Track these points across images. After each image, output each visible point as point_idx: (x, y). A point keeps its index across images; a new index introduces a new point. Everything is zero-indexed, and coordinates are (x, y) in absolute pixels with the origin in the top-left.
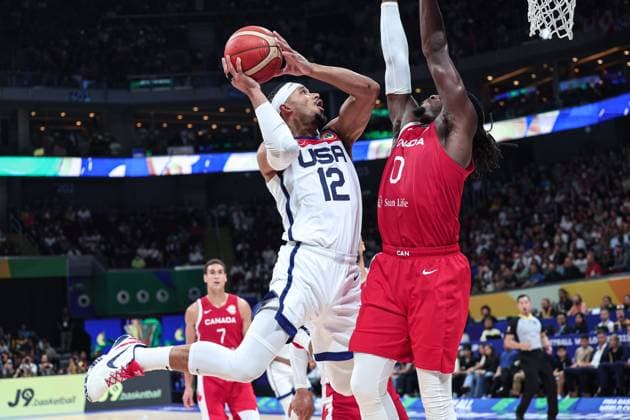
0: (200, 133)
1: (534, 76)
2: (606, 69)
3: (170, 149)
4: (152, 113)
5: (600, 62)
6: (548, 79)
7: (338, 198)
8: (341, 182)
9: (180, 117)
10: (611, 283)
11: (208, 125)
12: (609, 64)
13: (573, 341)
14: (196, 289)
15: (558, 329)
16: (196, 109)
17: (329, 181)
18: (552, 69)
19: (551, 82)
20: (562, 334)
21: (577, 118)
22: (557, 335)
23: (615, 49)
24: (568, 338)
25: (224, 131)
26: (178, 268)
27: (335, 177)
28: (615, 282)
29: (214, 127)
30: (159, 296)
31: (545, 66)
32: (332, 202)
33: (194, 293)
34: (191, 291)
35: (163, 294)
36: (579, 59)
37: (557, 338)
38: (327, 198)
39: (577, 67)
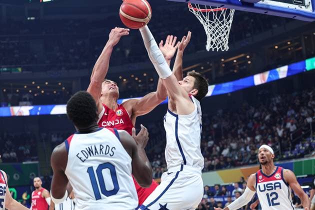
0: (36, 95)
1: (202, 68)
2: (239, 65)
3: (20, 103)
4: (11, 84)
5: (235, 61)
6: (209, 70)
7: (274, 204)
8: (276, 198)
9: (25, 87)
10: (241, 170)
11: (39, 91)
12: (240, 62)
13: (224, 199)
14: (33, 173)
15: (216, 193)
16: (33, 83)
17: (271, 198)
18: (211, 65)
19: (210, 71)
20: (218, 195)
21: (224, 88)
22: (215, 196)
23: (242, 55)
24: (221, 197)
25: (48, 94)
26: (24, 163)
27: (274, 196)
28: (244, 169)
29: (43, 92)
30: (15, 177)
31: (208, 63)
32: (272, 207)
33: (33, 175)
34: (31, 174)
35: (16, 176)
36: (225, 59)
37: (216, 198)
38: (270, 205)
39: (224, 63)
